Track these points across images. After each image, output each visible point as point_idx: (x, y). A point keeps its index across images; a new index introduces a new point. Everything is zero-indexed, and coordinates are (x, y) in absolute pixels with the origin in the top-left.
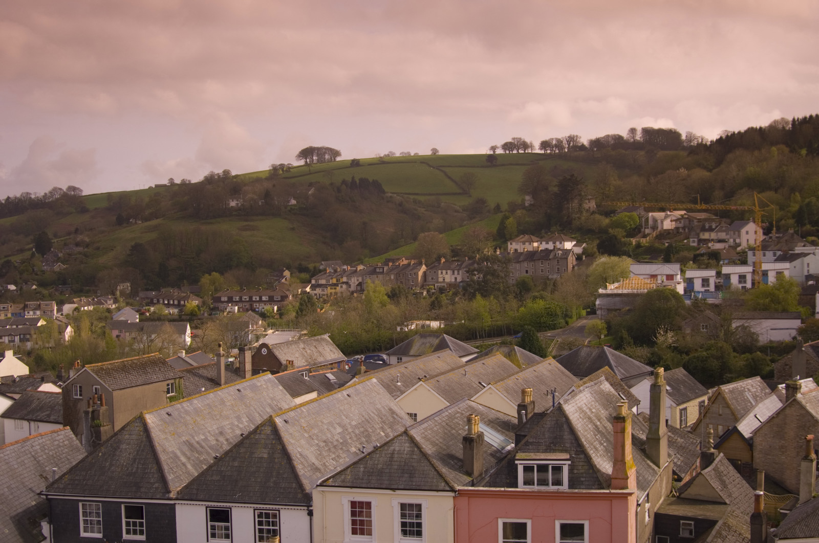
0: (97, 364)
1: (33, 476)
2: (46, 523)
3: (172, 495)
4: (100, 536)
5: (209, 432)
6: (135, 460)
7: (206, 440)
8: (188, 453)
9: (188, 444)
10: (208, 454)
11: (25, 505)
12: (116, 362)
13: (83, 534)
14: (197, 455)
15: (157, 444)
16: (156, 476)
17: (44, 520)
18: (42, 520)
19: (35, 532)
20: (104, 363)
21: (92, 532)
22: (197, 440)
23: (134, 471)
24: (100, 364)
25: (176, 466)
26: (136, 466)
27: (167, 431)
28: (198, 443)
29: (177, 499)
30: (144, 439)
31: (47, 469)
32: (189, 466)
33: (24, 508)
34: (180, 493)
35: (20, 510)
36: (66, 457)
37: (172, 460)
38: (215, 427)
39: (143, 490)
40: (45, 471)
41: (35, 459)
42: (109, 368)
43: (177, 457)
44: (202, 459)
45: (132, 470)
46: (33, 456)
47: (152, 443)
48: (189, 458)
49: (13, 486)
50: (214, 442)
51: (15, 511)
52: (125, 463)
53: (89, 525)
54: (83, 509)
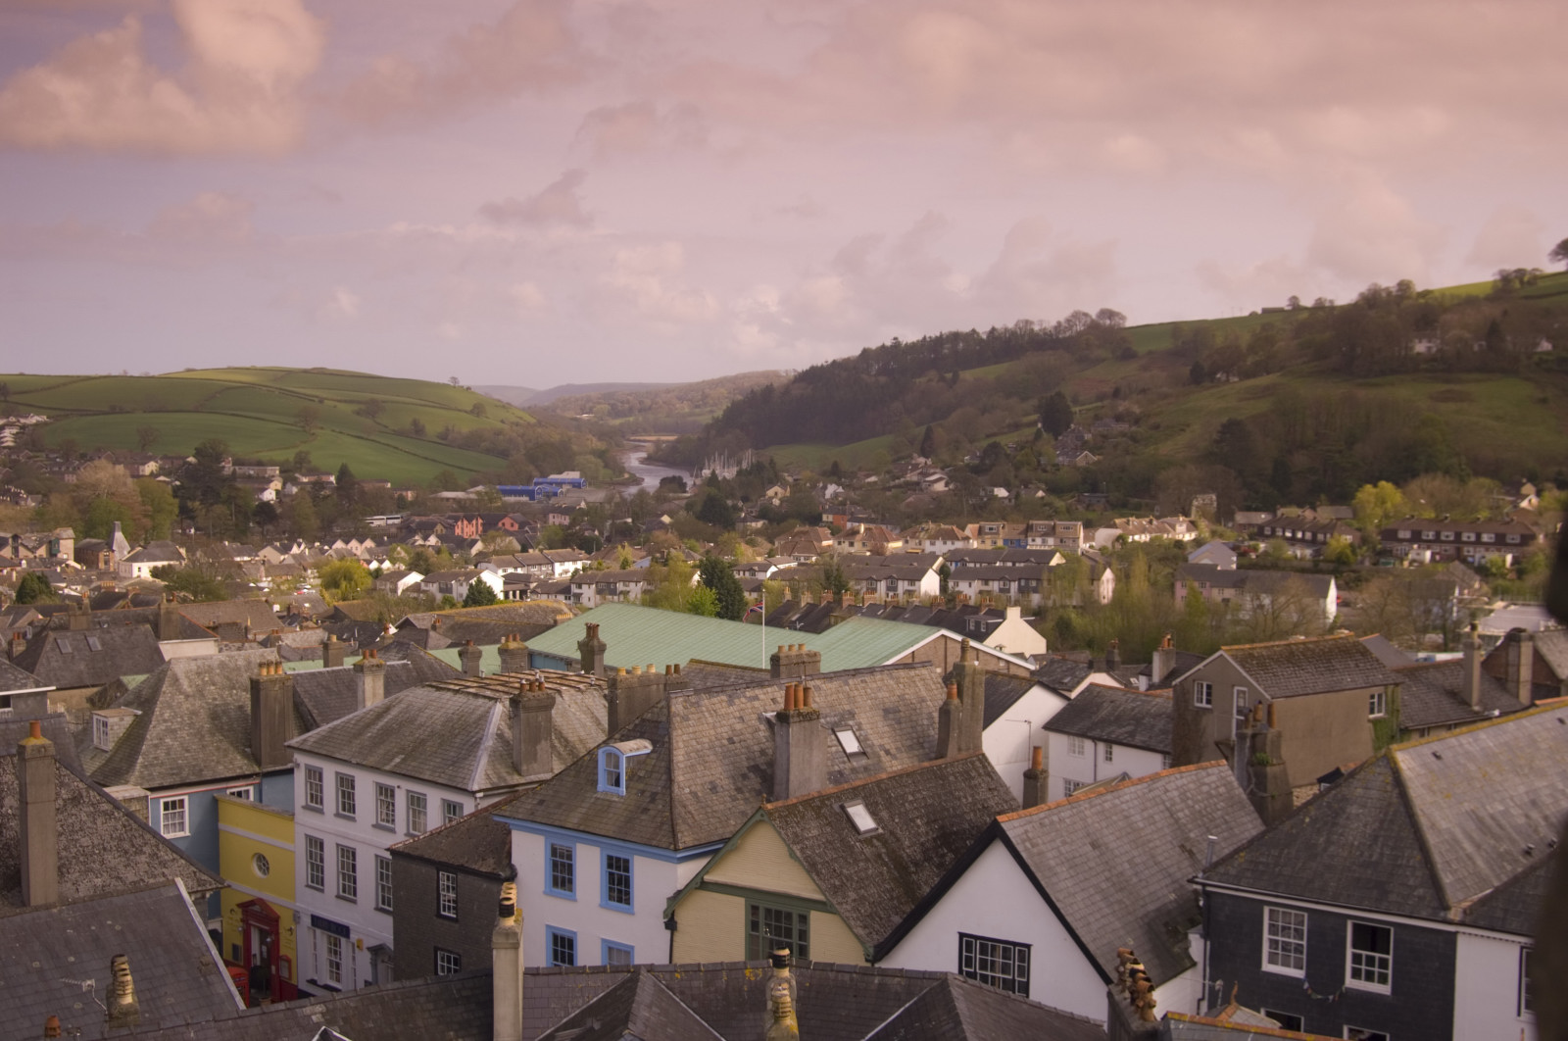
0: (1241, 647)
1: (1169, 846)
2: (1197, 936)
3: (1453, 915)
4: (1299, 974)
5: (1512, 798)
6: (1375, 838)
7: (1506, 813)
8: (1476, 835)
9: (1474, 817)
10: (1513, 841)
11: (1159, 899)
12: (1278, 646)
13: (1267, 967)
14: (1492, 842)
15: (1419, 813)
16: (1419, 873)
17: (1193, 930)
18: (1188, 929)
19: (1176, 949)
20: (1255, 645)
21: (1286, 964)
22: (1491, 811)
23: (1374, 858)
24: (1247, 646)
25: (1456, 859)
26: (1378, 850)
27: (1435, 788)
28: (1492, 817)
29: (1462, 924)
30: (1395, 800)
31: (1192, 835)
32: (1480, 863)
33: (1158, 904)
34: (1468, 912)
35: (1151, 907)
36: (1223, 817)
37: (1448, 847)
38: (1522, 789)
39: (1393, 897)
40: (1188, 839)
41: (1172, 815)
42: (1263, 656)
43: (1457, 841)
44: (1502, 850)
45: (1371, 856)
46: (1168, 809)
47: (1411, 809)
48: (1478, 847)
49: (1138, 860)
50: (1522, 821)
51: (1142, 906)
52: (1356, 843)
53: (1280, 952)
54: (1270, 919)
